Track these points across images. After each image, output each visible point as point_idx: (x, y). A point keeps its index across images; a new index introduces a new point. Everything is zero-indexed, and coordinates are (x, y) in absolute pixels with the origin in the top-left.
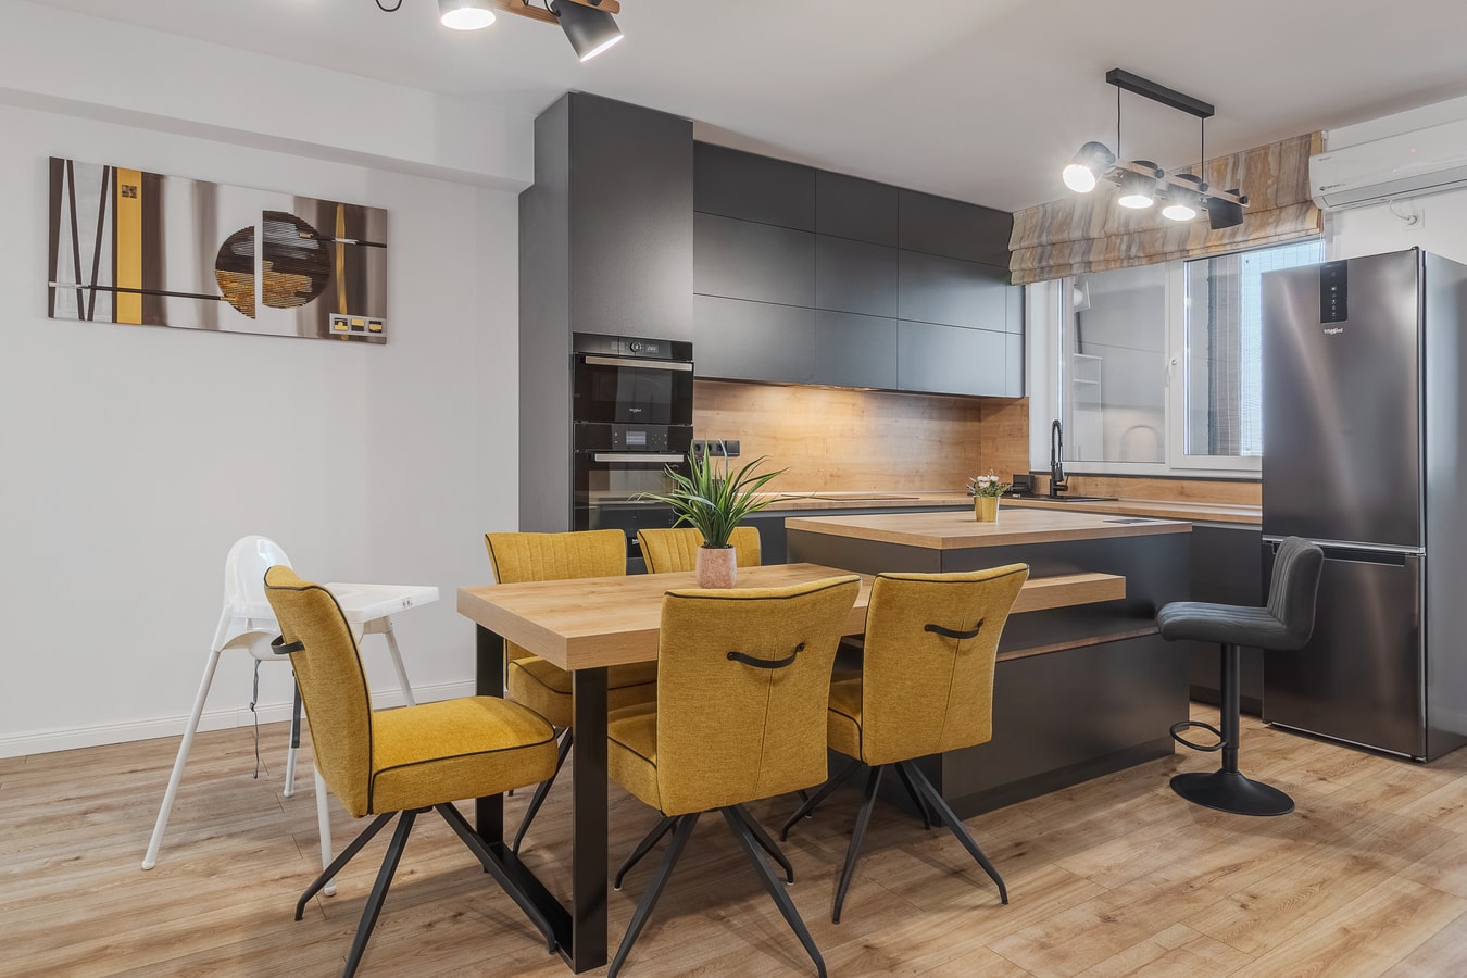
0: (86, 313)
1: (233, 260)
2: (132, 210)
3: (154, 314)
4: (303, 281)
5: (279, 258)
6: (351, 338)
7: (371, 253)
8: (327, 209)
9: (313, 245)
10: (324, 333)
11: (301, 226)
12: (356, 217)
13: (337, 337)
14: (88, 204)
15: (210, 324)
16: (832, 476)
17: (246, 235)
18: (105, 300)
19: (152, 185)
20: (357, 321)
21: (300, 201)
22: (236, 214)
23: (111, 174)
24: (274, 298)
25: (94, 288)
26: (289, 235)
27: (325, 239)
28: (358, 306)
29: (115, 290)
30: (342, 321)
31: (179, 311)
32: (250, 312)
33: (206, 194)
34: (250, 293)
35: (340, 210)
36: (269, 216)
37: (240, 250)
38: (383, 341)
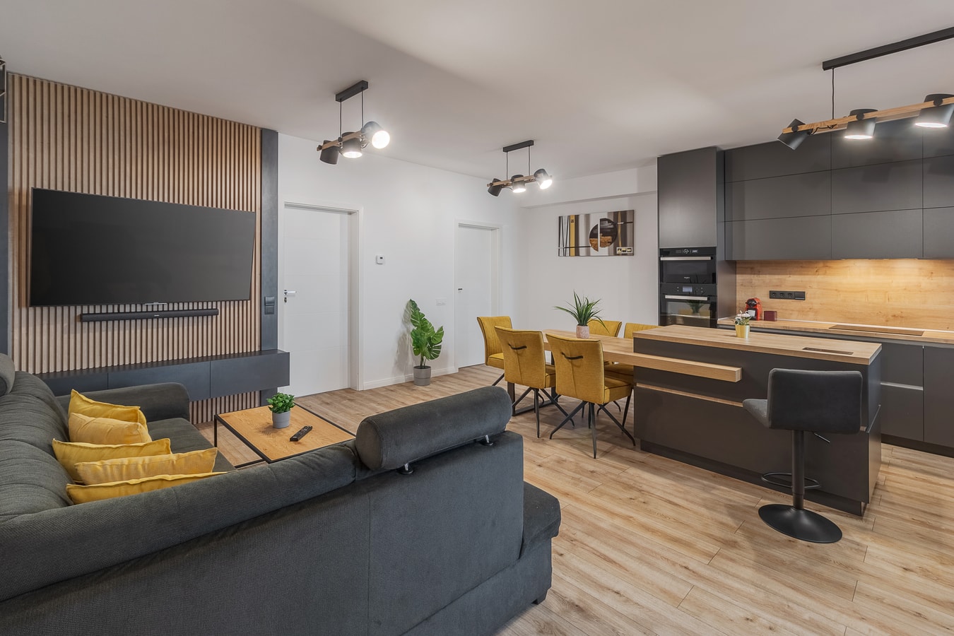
0: (565, 255)
1: (593, 235)
2: (573, 225)
3: (577, 254)
4: (609, 238)
5: (604, 232)
6: (623, 255)
7: (629, 226)
8: (616, 214)
9: (612, 226)
10: (615, 254)
11: (609, 221)
12: (624, 214)
13: (619, 255)
14: (565, 226)
15: (588, 254)
16: (894, 316)
17: (596, 227)
18: (568, 249)
19: (577, 217)
20: (624, 249)
21: (609, 213)
22: (594, 222)
23: (569, 217)
24: (603, 245)
25: (566, 248)
26: (607, 224)
27: (615, 224)
28: (624, 244)
29: (570, 248)
30: (621, 249)
31: (582, 251)
32: (597, 250)
33: (587, 216)
34: (597, 244)
35: (619, 214)
36: (602, 220)
37: (595, 232)
38: (633, 254)
